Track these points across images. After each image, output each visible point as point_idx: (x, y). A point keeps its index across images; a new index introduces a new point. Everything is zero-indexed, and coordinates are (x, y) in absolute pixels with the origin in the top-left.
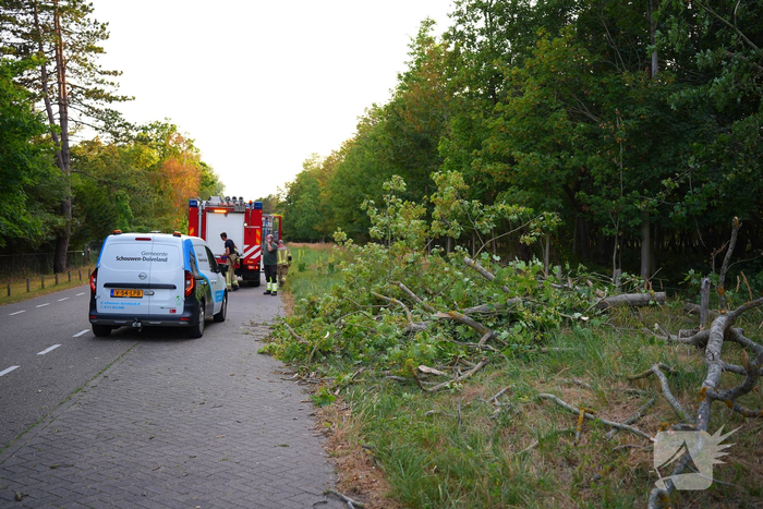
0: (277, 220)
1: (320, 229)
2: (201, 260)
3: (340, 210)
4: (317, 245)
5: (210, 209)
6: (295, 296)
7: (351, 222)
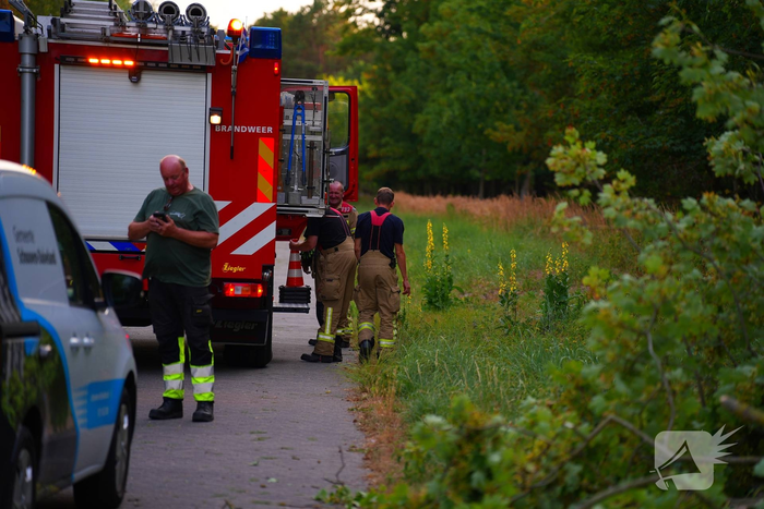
0: (342, 102)
1: (516, 140)
2: (28, 258)
3: (599, 62)
4: (502, 204)
5: (71, 53)
6: (409, 406)
7: (644, 111)
